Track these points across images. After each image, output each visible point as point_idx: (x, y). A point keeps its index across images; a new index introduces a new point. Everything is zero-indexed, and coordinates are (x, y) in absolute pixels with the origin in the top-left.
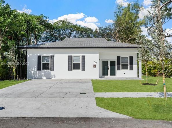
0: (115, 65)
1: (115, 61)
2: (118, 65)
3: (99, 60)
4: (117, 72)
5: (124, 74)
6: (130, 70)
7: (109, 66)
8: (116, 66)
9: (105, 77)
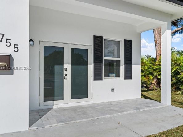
0: (86, 63)
1: (86, 51)
2: (94, 62)
3: (31, 40)
4: (93, 85)
5: (113, 90)
6: (125, 79)
7: (68, 66)
8: (89, 66)
9: (54, 107)
